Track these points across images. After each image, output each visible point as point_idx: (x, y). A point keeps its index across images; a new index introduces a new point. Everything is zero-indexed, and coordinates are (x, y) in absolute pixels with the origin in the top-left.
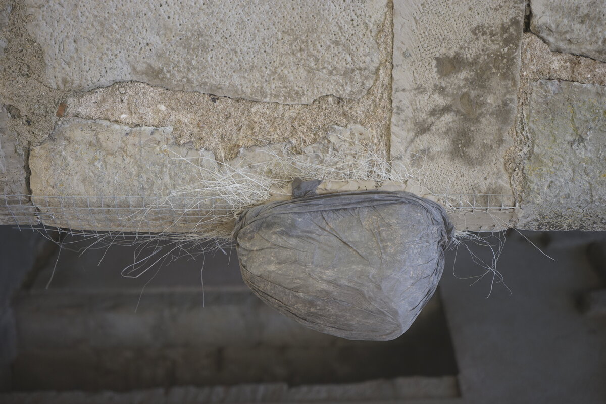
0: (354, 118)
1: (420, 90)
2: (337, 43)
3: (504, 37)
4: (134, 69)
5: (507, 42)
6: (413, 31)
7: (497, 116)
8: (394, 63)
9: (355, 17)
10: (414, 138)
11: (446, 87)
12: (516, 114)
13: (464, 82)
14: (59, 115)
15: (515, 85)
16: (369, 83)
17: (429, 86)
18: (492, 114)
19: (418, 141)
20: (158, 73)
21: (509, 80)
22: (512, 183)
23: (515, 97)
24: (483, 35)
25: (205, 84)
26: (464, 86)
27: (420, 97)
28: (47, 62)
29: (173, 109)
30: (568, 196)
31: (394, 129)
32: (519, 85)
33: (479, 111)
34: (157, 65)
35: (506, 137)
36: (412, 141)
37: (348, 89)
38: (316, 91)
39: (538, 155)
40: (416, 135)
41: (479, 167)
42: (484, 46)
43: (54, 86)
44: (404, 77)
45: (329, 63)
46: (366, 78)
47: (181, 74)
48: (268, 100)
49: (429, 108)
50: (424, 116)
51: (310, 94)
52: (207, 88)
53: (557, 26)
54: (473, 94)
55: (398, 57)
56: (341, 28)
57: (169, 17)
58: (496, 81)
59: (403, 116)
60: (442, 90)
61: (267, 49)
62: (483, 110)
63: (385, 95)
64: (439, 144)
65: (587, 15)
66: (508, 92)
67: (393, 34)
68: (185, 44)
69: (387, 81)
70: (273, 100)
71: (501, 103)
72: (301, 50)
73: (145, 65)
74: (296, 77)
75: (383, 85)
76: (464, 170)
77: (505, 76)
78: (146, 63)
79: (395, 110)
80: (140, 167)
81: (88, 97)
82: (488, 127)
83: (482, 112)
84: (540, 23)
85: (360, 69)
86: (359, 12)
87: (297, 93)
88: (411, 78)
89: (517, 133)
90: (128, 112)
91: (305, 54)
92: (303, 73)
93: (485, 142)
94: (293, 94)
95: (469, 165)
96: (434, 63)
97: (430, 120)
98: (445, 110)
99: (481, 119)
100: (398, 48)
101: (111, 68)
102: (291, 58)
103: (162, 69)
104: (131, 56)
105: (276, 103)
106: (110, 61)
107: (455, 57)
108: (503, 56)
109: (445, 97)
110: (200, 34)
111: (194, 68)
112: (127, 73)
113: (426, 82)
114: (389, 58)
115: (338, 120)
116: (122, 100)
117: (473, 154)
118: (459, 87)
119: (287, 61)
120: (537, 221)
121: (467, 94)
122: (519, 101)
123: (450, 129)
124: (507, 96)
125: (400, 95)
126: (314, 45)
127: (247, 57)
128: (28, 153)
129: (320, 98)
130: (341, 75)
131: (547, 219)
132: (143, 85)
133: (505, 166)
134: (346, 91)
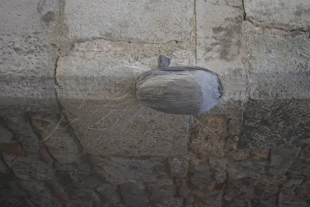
0: (183, 48)
1: (207, 38)
2: (175, 24)
3: (237, 21)
4: (101, 34)
5: (238, 22)
6: (203, 20)
7: (237, 45)
8: (197, 30)
9: (182, 16)
10: (206, 53)
11: (217, 37)
12: (244, 43)
13: (223, 35)
14: (71, 49)
15: (242, 35)
16: (188, 37)
17: (210, 36)
18: (235, 44)
19: (207, 54)
20: (110, 35)
21: (240, 34)
22: (245, 66)
23: (243, 39)
24: (229, 20)
25: (127, 37)
26: (223, 36)
27: (207, 40)
28: (69, 31)
29: (114, 46)
30: (268, 71)
31: (197, 50)
32: (244, 35)
33: (229, 44)
34: (109, 32)
35: (241, 51)
36: (205, 54)
37: (180, 38)
38: (168, 39)
39: (254, 57)
41: (231, 62)
42: (229, 24)
43: (71, 38)
44: (200, 34)
45: (173, 30)
46: (187, 35)
47: (118, 35)
48: (150, 42)
49: (211, 43)
50: (209, 46)
51: (166, 40)
52: (127, 39)
53: (255, 16)
54: (227, 38)
55: (198, 27)
56: (177, 20)
57: (115, 18)
58: (235, 34)
59: (201, 46)
60: (215, 38)
61: (150, 26)
62: (231, 43)
63: (194, 40)
64: (216, 55)
65: (266, 13)
66: (240, 37)
67: (196, 21)
68: (121, 25)
69: (194, 35)
70: (152, 42)
71: (238, 41)
72: (163, 26)
73: (105, 32)
74: (161, 35)
75: (193, 37)
76: (226, 63)
77: (238, 32)
78: (105, 31)
79: (198, 44)
80: (100, 64)
81: (82, 43)
82: (233, 49)
83: (231, 44)
84: (249, 16)
85: (184, 32)
86: (183, 15)
87: (161, 40)
88: (203, 34)
89: (245, 50)
90: (97, 48)
91: (164, 28)
92: (163, 33)
93: (233, 53)
94: (160, 40)
95: (228, 61)
96: (212, 29)
97: (211, 47)
98: (217, 44)
99: (231, 46)
100: (198, 25)
101: (92, 33)
102: (159, 29)
103: (111, 33)
104: (100, 29)
105: (153, 43)
106: (92, 30)
107: (219, 27)
108: (237, 27)
109: (217, 40)
110: (126, 22)
111: (123, 32)
112: (98, 35)
113: (209, 35)
114: (195, 28)
115: (176, 48)
116: (95, 44)
117: (229, 58)
118: (221, 36)
119: (157, 30)
120: (258, 90)
121: (225, 39)
122: (244, 40)
123: (219, 50)
124: (240, 39)
125: (199, 39)
126: (167, 25)
127: (143, 29)
128: (57, 60)
129: (169, 41)
130: (177, 34)
131: (262, 87)
132: (103, 40)
133: (242, 61)
134: (179, 39)
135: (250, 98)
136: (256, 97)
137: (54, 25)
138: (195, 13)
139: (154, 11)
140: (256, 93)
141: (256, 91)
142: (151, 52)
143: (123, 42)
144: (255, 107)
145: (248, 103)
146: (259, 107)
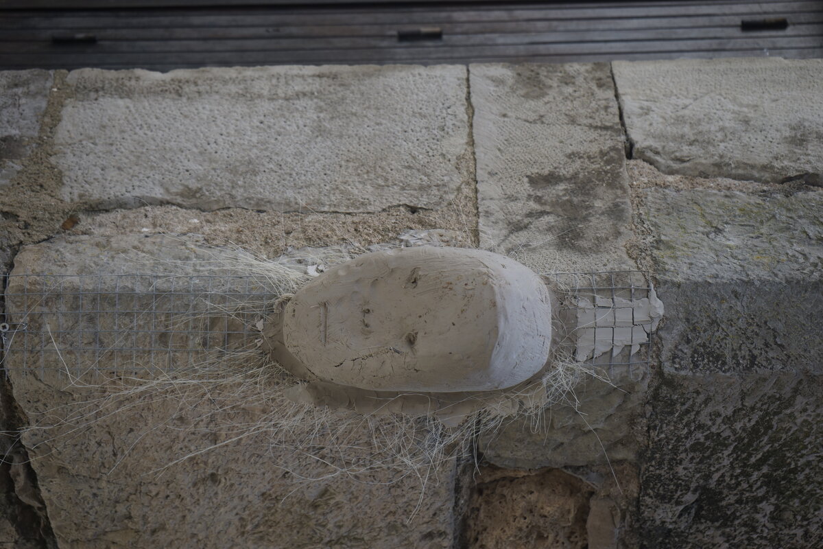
0: (433, 224)
1: (512, 198)
2: (409, 168)
3: (605, 158)
4: (167, 190)
5: (608, 162)
6: (497, 157)
7: (608, 214)
8: (478, 179)
9: (429, 149)
10: (509, 235)
11: (543, 196)
12: (630, 211)
13: (564, 192)
14: (64, 227)
15: (625, 191)
16: (449, 197)
17: (523, 195)
18: (603, 214)
19: (514, 237)
20: (196, 192)
21: (617, 188)
22: (640, 266)
23: (628, 201)
24: (579, 158)
25: (250, 199)
26: (564, 195)
27: (512, 204)
28: (65, 182)
29: (208, 221)
30: (716, 276)
31: (481, 227)
32: (630, 191)
33: (585, 213)
34: (193, 184)
35: (622, 229)
36: (506, 237)
37: (424, 200)
38: (384, 201)
39: (668, 242)
40: (511, 232)
41: (594, 255)
42: (582, 166)
43: (67, 199)
44: (488, 188)
45: (401, 182)
46: (446, 193)
47: (223, 192)
48: (326, 209)
49: (524, 212)
50: (519, 218)
51: (377, 203)
52: (252, 202)
53: (664, 147)
54: (575, 200)
55: (481, 175)
56: (414, 158)
57: (216, 152)
58: (601, 190)
59: (492, 219)
60: (538, 200)
61: (328, 172)
62: (591, 211)
63: (470, 204)
64: (542, 239)
65: (696, 140)
66: (617, 197)
67: (475, 160)
68: (233, 170)
69: (471, 195)
70: (332, 209)
71: (611, 205)
72: (368, 172)
73: (181, 187)
74: (361, 192)
75: (466, 197)
76: (574, 258)
77: (611, 185)
78: (182, 185)
79: (482, 214)
81: (104, 215)
82: (599, 225)
83: (590, 213)
84: (643, 146)
85: (437, 186)
86: (434, 147)
87: (362, 204)
88: (499, 191)
89: (636, 226)
90: (151, 226)
91: (372, 176)
92: (369, 188)
93: (598, 235)
94: (358, 204)
95: (581, 253)
96: (526, 180)
97: (526, 221)
98: (543, 213)
99: (589, 218)
100: (481, 169)
101: (139, 186)
102: (356, 178)
103: (201, 189)
104: (166, 179)
105: (336, 212)
106: (140, 181)
107: (549, 175)
108: (606, 172)
109: (542, 204)
110: (250, 162)
111: (240, 187)
112: (158, 193)
113: (518, 192)
114: (472, 176)
115: (413, 226)
116: (146, 216)
117: (585, 246)
118: (558, 195)
119: (350, 180)
120: (688, 341)
121: (570, 201)
122: (632, 204)
123: (553, 226)
124: (618, 200)
125: (487, 203)
126: (383, 169)
127: (303, 178)
128: (15, 252)
129: (389, 207)
130: (416, 190)
131: (699, 333)
132: (174, 207)
133: (628, 254)
134: (422, 202)
135: (659, 372)
136: (682, 368)
137: (19, 168)
138: (472, 143)
139: (341, 136)
140: (680, 354)
141: (680, 347)
142: (329, 233)
143: (239, 210)
144: (678, 416)
145: (656, 396)
146: (693, 417)
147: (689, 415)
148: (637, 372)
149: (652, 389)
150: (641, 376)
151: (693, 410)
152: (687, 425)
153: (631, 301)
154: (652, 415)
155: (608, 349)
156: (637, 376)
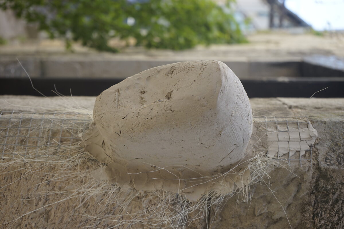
120: (334, 151)
131: (340, 147)
135: (318, 168)
136: (331, 165)
140: (330, 157)
141: (329, 154)
144: (332, 205)
145: (317, 187)
146: (340, 206)
147: (338, 204)
148: (304, 165)
149: (314, 180)
150: (307, 169)
151: (340, 199)
152: (337, 212)
153: (298, 129)
154: (315, 203)
155: (286, 152)
156: (305, 167)
